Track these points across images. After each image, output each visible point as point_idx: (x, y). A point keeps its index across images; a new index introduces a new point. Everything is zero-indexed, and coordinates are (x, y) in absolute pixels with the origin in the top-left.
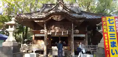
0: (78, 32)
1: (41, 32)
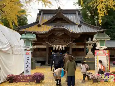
1: (43, 44)
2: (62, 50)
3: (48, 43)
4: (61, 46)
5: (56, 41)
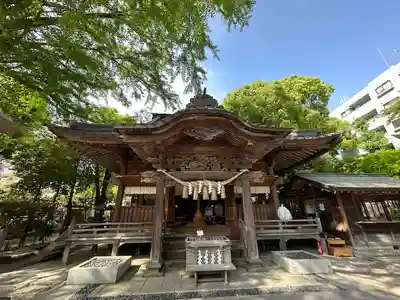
1: (144, 178)
2: (214, 198)
3: (164, 171)
4: (210, 184)
5: (194, 164)
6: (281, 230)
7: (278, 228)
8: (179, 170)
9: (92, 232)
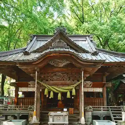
0: (91, 85)
1: (30, 85)
5: (55, 78)
6: (102, 111)
7: (100, 110)
8: (47, 80)
9: (6, 110)
